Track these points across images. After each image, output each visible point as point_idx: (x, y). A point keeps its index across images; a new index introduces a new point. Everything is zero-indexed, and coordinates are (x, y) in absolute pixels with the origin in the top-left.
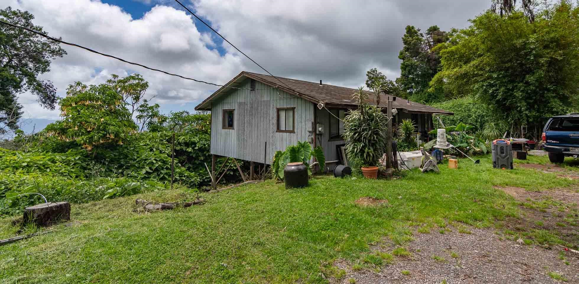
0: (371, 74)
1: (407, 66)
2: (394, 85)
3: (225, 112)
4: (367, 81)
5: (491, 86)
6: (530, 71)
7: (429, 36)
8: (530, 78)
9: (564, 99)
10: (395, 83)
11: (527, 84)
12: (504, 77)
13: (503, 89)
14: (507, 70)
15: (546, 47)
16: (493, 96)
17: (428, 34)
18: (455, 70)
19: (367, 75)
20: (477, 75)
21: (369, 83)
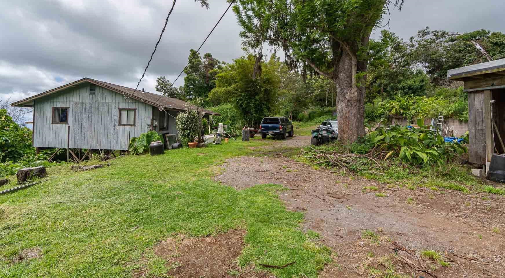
0: (160, 80)
1: (190, 79)
2: (178, 92)
3: (55, 109)
5: (240, 100)
6: (257, 94)
8: (257, 97)
9: (269, 109)
10: (178, 90)
11: (256, 100)
12: (247, 96)
13: (246, 102)
14: (248, 92)
15: (264, 82)
16: (241, 106)
17: (205, 58)
18: (224, 89)
19: (157, 81)
20: (234, 93)
21: (158, 87)
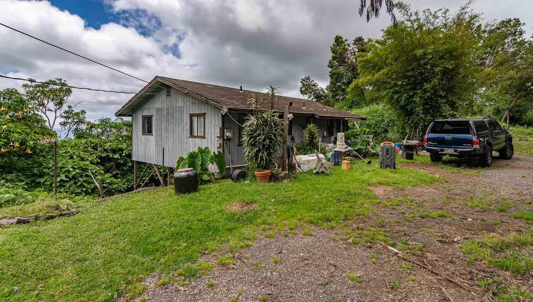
0: (305, 81)
1: (334, 74)
2: (324, 92)
3: (144, 118)
4: (301, 88)
5: (396, 92)
6: (428, 80)
7: (355, 46)
8: (427, 86)
9: (453, 105)
10: (325, 90)
11: (425, 91)
12: (407, 85)
13: (405, 95)
14: (409, 78)
15: (442, 58)
16: (398, 101)
17: (354, 44)
18: (368, 78)
19: (301, 82)
20: (384, 83)
21: (302, 89)
